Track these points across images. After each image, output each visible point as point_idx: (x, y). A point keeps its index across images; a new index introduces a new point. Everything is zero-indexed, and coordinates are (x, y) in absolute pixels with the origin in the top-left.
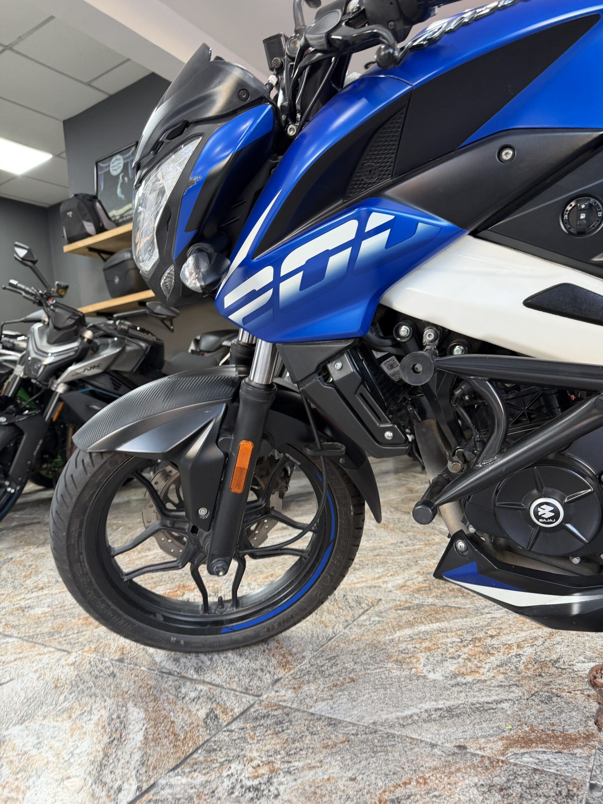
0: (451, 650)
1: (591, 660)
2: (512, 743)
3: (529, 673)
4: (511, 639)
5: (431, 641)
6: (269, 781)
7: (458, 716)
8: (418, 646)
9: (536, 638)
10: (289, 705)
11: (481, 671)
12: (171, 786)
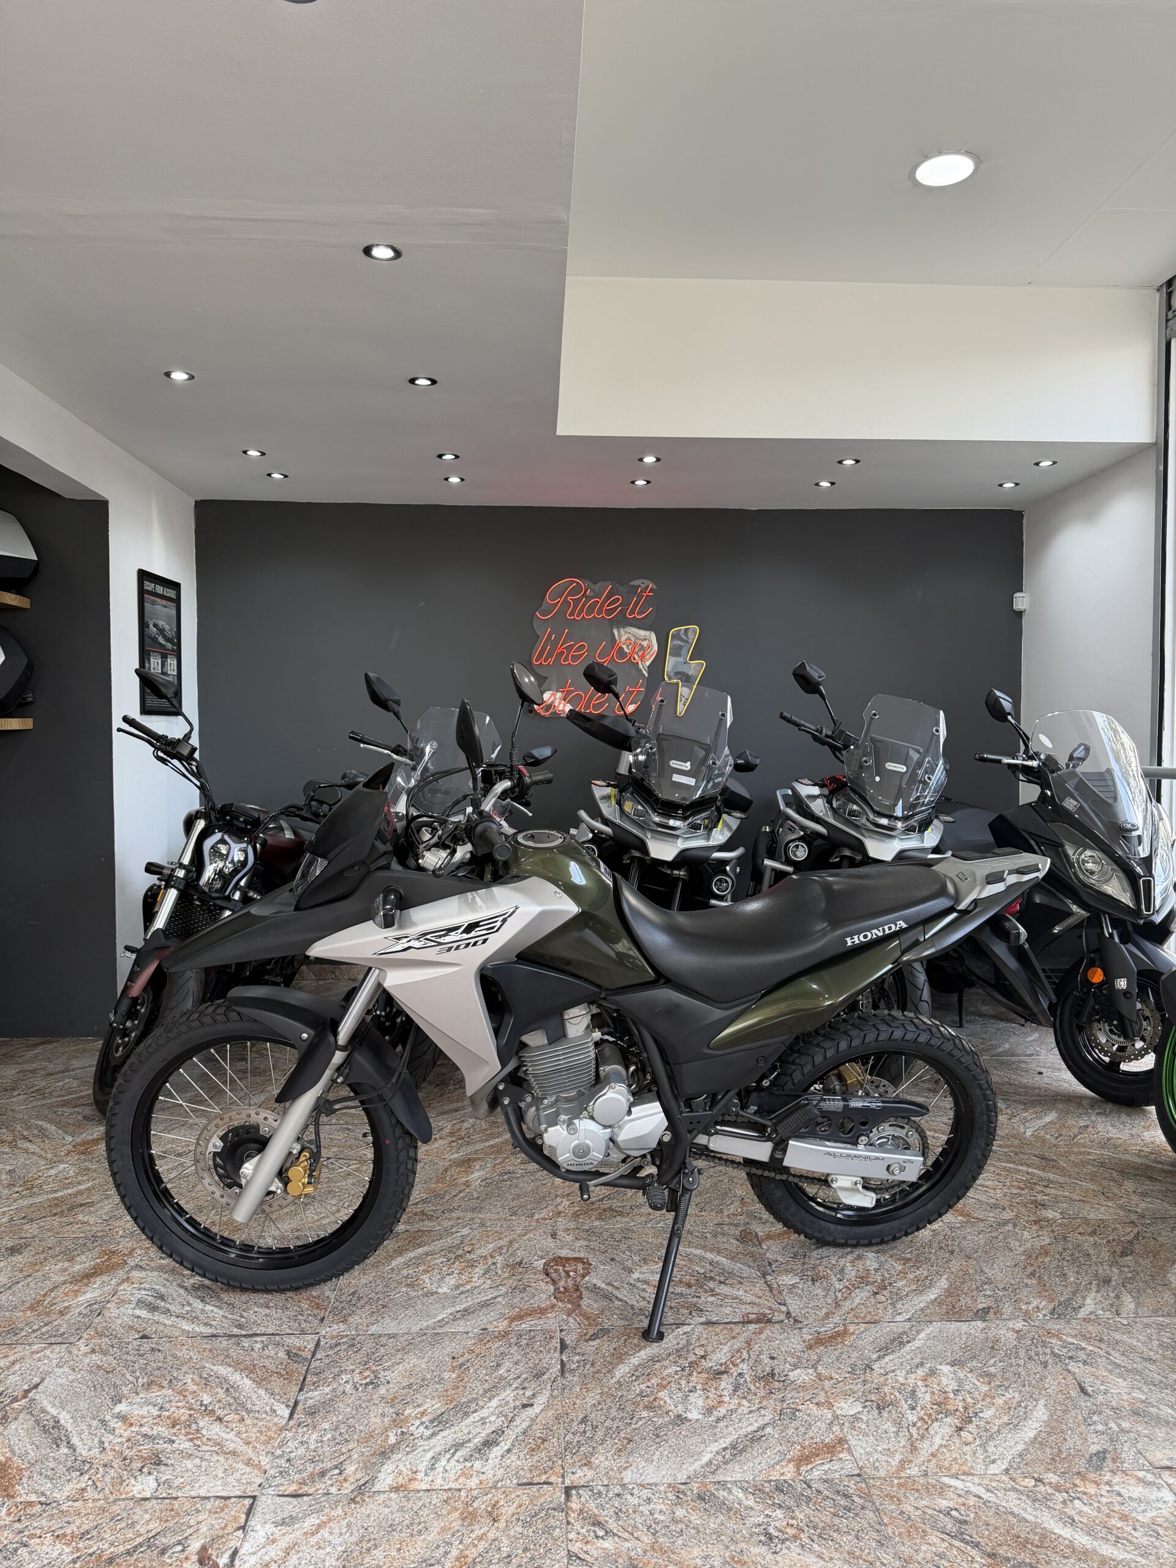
0: (444, 1269)
1: (542, 1257)
2: (512, 1319)
3: (506, 1275)
4: (483, 1251)
5: (424, 1264)
6: (376, 1377)
7: (473, 1312)
8: (417, 1270)
9: (501, 1248)
10: (349, 1333)
11: (474, 1280)
12: (311, 1398)
